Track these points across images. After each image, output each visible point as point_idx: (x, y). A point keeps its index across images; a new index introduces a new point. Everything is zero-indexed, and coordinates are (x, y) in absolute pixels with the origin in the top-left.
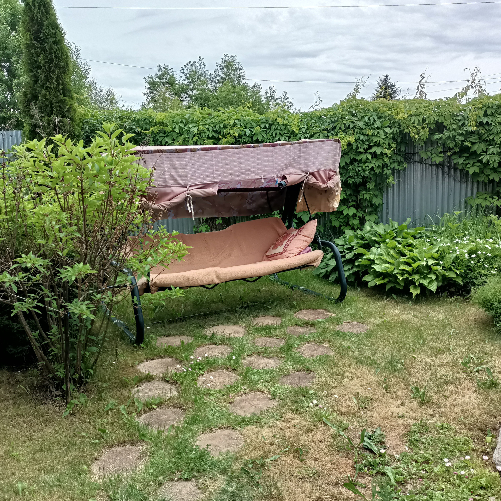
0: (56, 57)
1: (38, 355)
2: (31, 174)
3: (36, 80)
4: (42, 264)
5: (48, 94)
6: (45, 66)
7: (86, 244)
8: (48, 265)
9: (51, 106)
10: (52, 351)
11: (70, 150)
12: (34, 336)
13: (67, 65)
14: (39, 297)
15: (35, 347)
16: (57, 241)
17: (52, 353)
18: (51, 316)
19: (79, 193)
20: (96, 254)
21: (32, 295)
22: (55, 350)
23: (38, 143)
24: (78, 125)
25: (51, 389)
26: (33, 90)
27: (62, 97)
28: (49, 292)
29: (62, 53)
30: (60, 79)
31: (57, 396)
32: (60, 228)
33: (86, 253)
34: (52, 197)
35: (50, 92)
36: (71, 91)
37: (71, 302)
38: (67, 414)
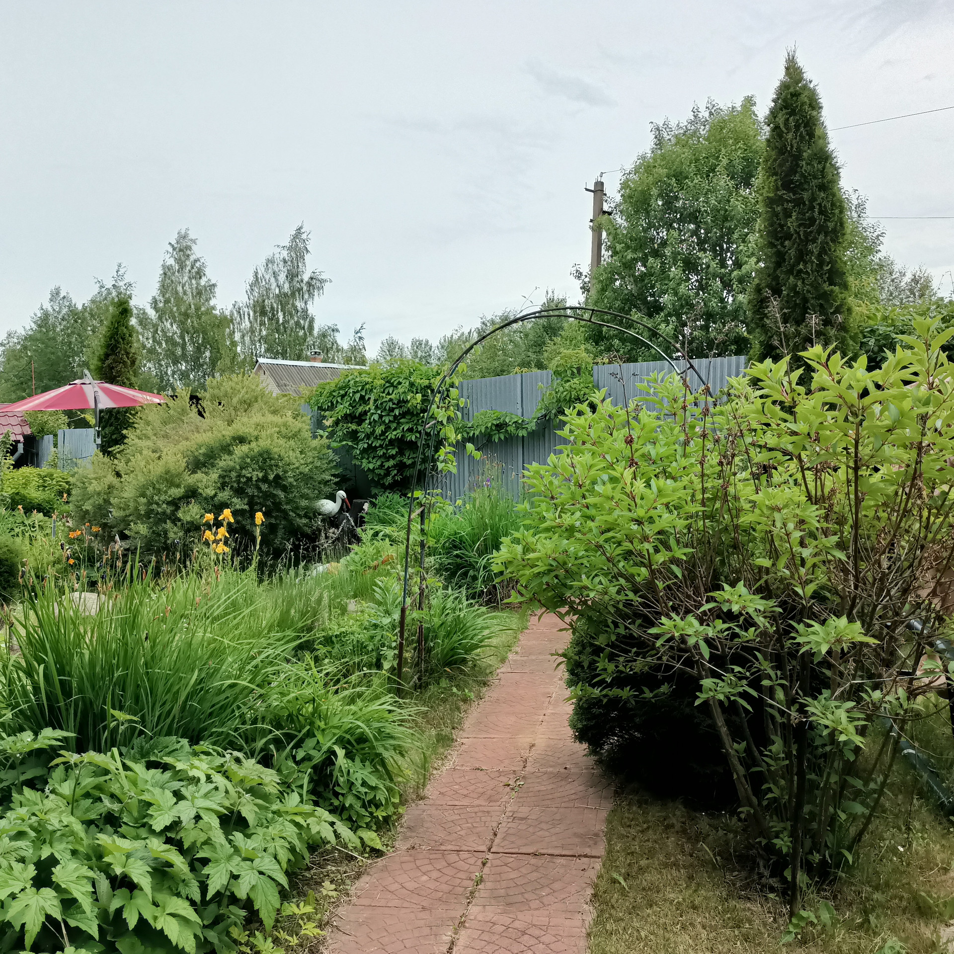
0: (821, 213)
1: (741, 792)
2: (755, 430)
3: (779, 259)
4: (762, 609)
5: (799, 283)
6: (798, 233)
7: (856, 577)
8: (773, 612)
9: (804, 305)
10: (770, 790)
11: (837, 378)
12: (737, 751)
13: (842, 224)
14: (751, 674)
15: (737, 774)
16: (795, 564)
17: (770, 795)
18: (773, 717)
19: (848, 467)
20: (877, 600)
21: (737, 669)
22: (775, 791)
23: (773, 366)
24: (853, 338)
25: (762, 870)
26: (773, 279)
27: (826, 287)
28: (772, 667)
29: (833, 204)
30: (826, 254)
31: (772, 889)
32: (802, 538)
33: (855, 598)
34: (791, 476)
35: (803, 279)
36: (844, 273)
37: (815, 698)
38: (789, 938)
